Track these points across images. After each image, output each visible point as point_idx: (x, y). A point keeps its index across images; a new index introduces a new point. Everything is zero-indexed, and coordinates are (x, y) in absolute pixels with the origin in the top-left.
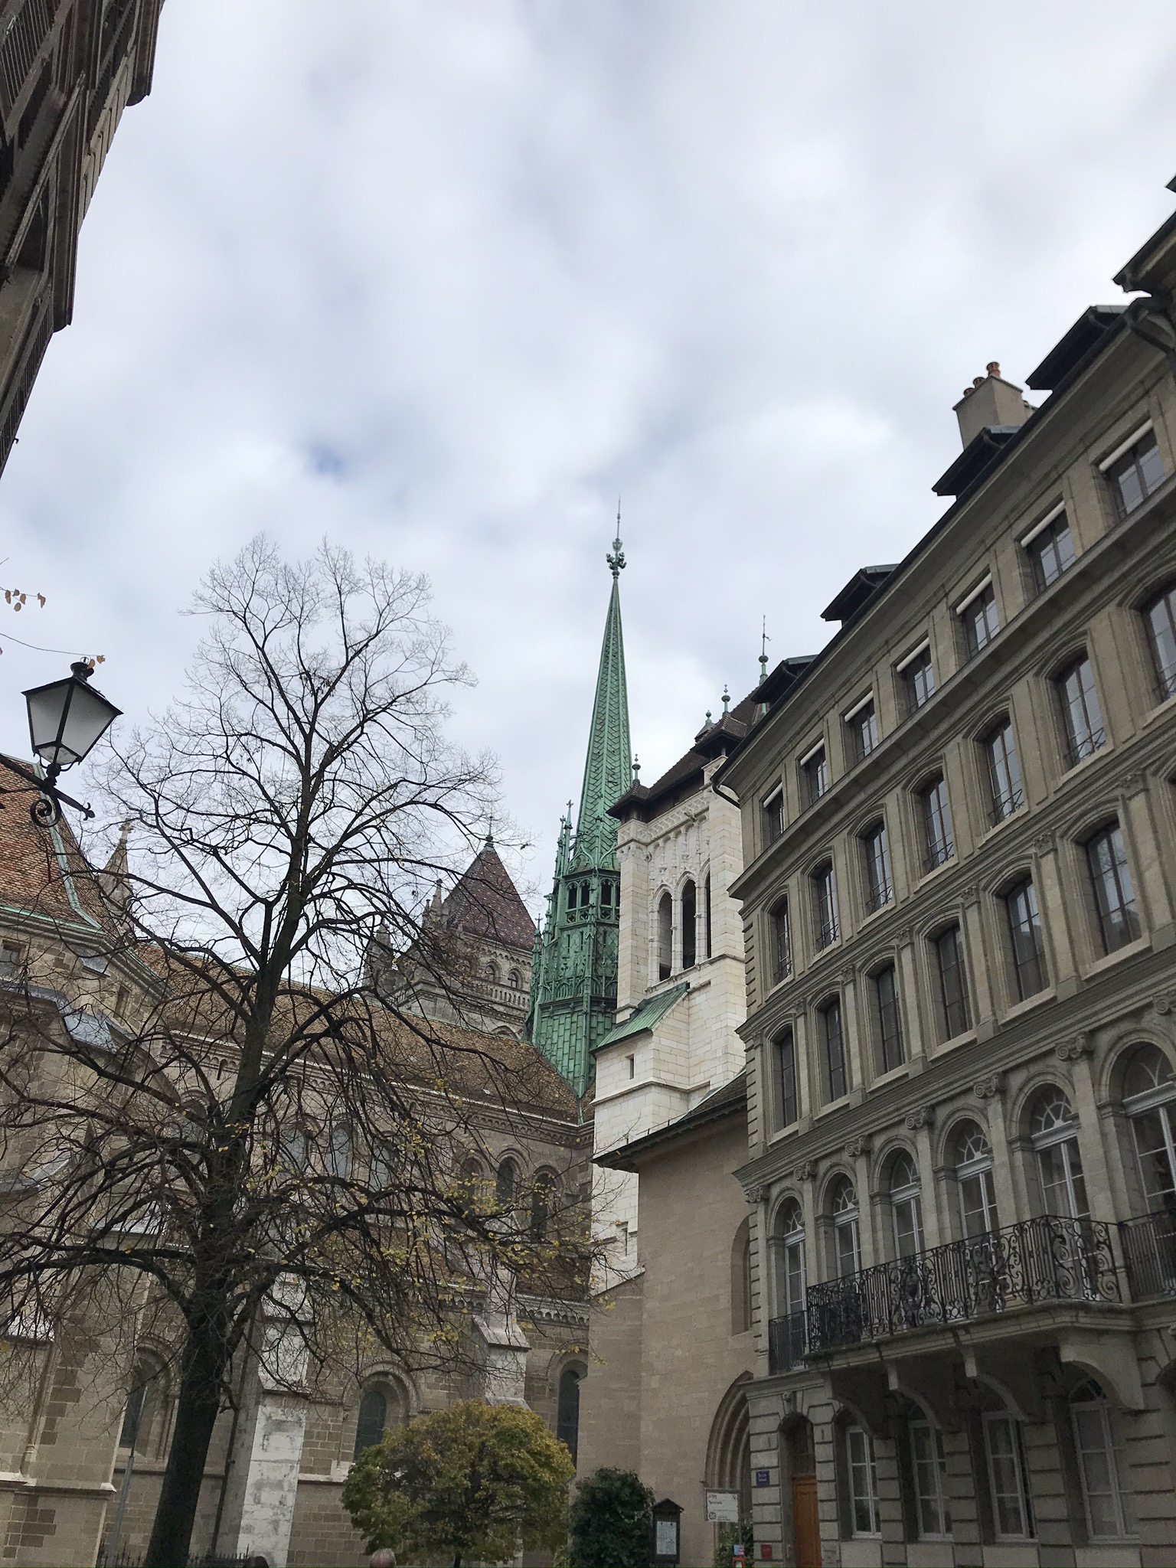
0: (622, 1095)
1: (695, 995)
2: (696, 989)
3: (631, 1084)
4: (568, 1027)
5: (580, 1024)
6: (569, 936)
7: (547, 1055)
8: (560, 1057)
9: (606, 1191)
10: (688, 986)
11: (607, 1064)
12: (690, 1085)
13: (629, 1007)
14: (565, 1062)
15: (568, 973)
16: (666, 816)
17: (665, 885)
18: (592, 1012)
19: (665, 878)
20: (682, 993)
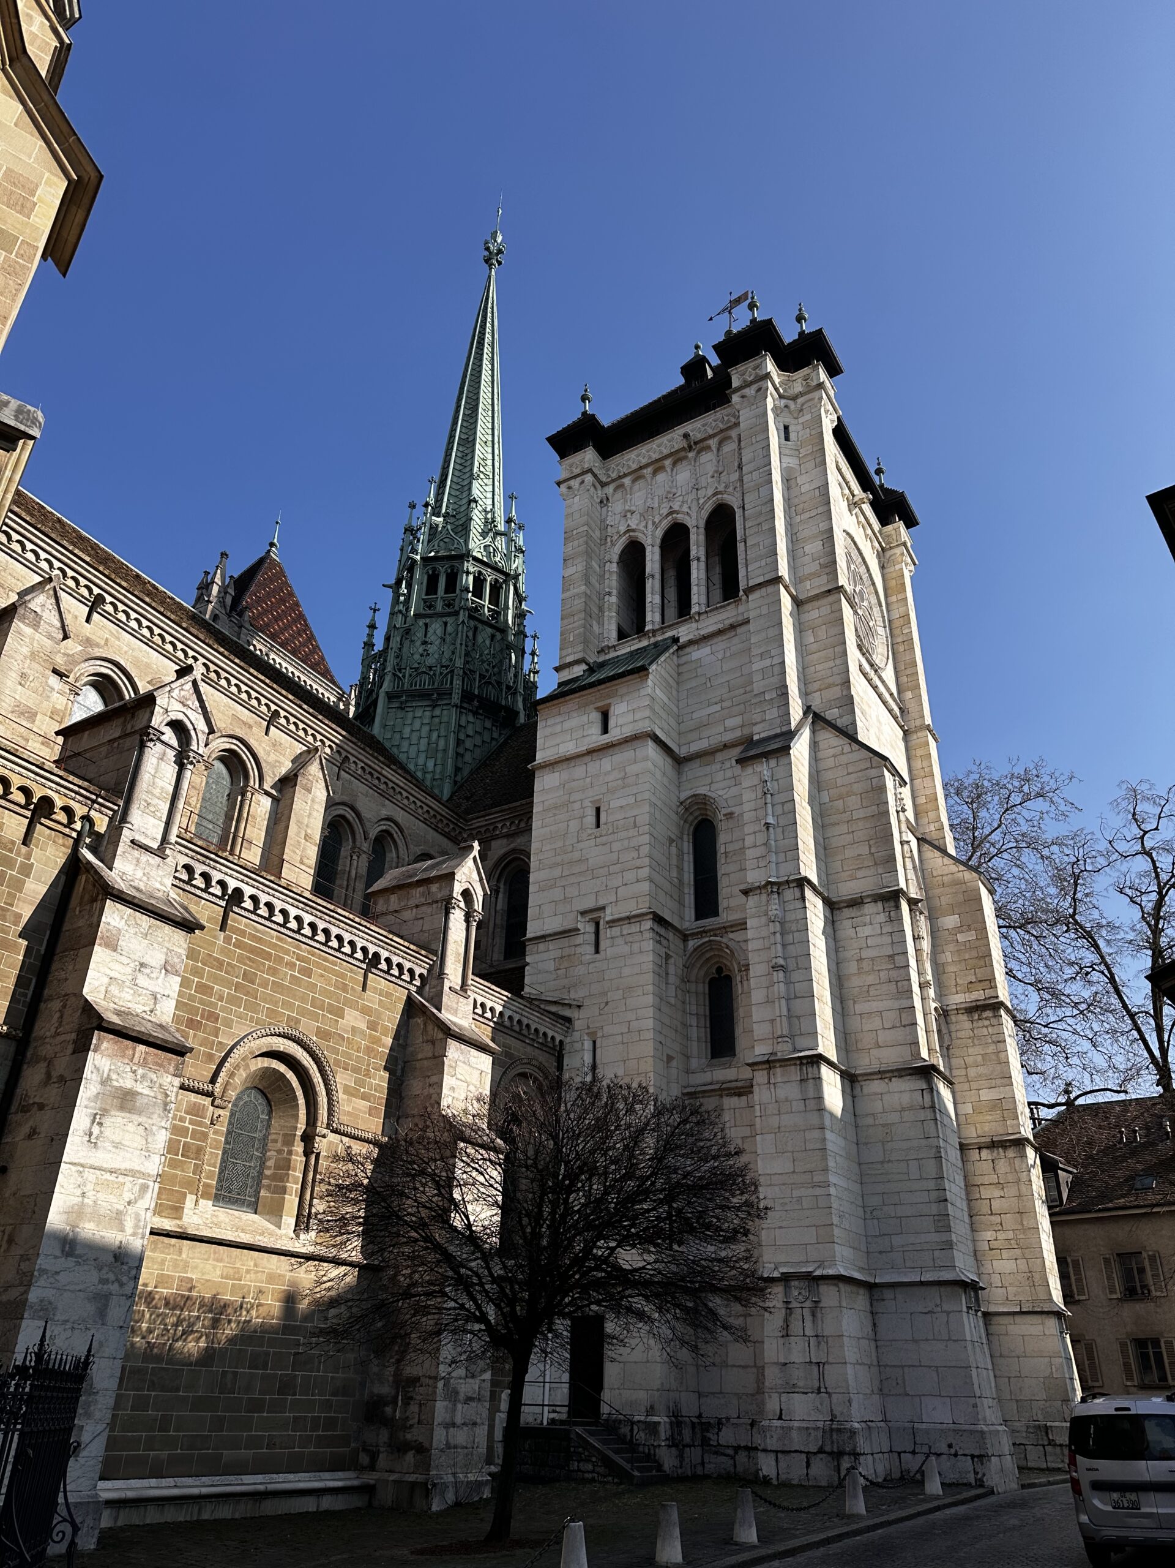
0: (590, 752)
1: (688, 650)
2: (691, 643)
3: (606, 739)
4: (426, 721)
5: (445, 719)
6: (426, 625)
7: (395, 751)
8: (412, 754)
9: (557, 872)
10: (675, 640)
11: (558, 719)
12: (683, 752)
13: (582, 661)
14: (421, 760)
15: (430, 661)
16: (636, 452)
17: (633, 530)
18: (461, 707)
19: (633, 523)
20: (667, 649)
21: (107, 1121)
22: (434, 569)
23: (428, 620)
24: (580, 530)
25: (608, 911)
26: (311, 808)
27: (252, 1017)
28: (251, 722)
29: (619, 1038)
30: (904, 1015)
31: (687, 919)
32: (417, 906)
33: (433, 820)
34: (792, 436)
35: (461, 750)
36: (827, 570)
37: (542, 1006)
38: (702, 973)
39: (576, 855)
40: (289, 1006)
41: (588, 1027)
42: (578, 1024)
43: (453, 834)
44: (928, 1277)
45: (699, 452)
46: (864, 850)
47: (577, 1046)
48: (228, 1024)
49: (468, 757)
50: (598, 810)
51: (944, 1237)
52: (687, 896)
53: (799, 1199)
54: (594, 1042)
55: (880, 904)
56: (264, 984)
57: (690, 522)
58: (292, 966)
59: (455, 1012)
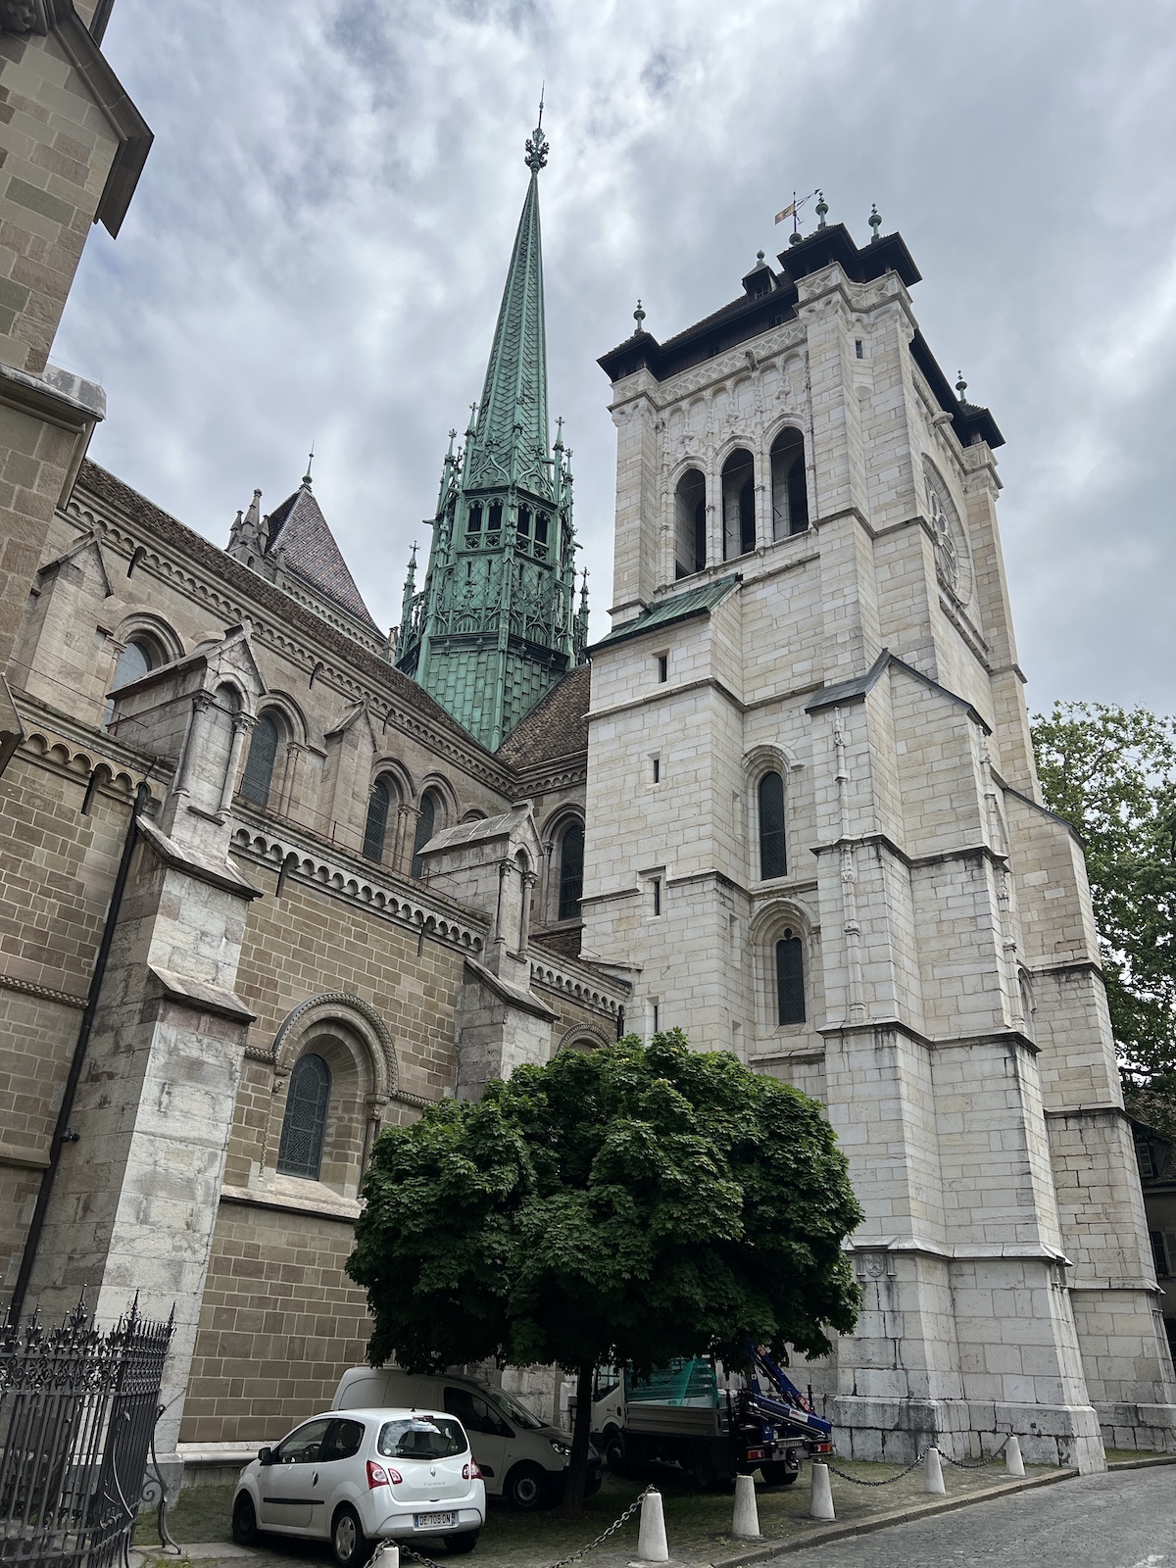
0: (647, 702)
1: (752, 588)
2: (755, 581)
3: (665, 687)
4: (472, 668)
5: (491, 665)
6: (470, 564)
7: (439, 700)
8: (458, 704)
9: (614, 830)
10: (739, 578)
11: (613, 667)
12: (747, 700)
13: (638, 602)
14: (467, 710)
15: (475, 603)
16: (695, 372)
17: (692, 458)
18: (509, 652)
19: (692, 449)
20: (730, 587)
21: (176, 1090)
22: (477, 503)
23: (471, 559)
24: (633, 460)
25: (669, 870)
26: (359, 765)
27: (310, 984)
28: (295, 675)
29: (682, 1004)
30: (986, 980)
31: (754, 881)
32: (471, 868)
33: (482, 775)
34: (866, 352)
35: (508, 699)
36: (905, 500)
37: (600, 970)
38: (770, 936)
39: (634, 812)
40: (345, 972)
41: (649, 993)
42: (638, 989)
43: (503, 789)
44: (1012, 1251)
45: (763, 371)
46: (945, 804)
47: (638, 1011)
48: (287, 991)
49: (515, 706)
50: (657, 763)
51: (1027, 1211)
52: (752, 854)
53: (874, 1171)
54: (656, 1008)
55: (962, 863)
56: (321, 950)
57: (754, 449)
58: (347, 931)
59: (512, 978)
